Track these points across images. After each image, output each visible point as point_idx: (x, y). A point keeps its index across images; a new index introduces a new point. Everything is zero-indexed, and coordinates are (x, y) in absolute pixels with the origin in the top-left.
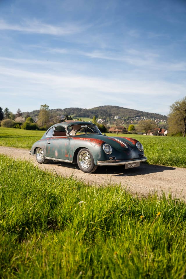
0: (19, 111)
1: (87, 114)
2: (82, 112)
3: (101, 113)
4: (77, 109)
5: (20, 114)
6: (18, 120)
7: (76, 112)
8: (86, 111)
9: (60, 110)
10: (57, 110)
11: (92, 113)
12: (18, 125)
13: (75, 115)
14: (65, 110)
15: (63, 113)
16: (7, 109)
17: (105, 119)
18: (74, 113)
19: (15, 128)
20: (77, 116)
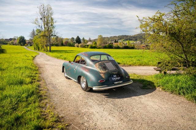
0: (90, 39)
1: (131, 38)
2: (128, 38)
3: (139, 38)
4: (125, 36)
5: (90, 41)
6: (89, 43)
7: (124, 37)
8: (131, 37)
9: (116, 37)
10: (114, 37)
11: (134, 38)
12: (87, 46)
13: (124, 39)
14: (118, 37)
15: (117, 39)
16: (83, 38)
17: (141, 41)
18: (123, 38)
19: (85, 48)
20: (125, 40)
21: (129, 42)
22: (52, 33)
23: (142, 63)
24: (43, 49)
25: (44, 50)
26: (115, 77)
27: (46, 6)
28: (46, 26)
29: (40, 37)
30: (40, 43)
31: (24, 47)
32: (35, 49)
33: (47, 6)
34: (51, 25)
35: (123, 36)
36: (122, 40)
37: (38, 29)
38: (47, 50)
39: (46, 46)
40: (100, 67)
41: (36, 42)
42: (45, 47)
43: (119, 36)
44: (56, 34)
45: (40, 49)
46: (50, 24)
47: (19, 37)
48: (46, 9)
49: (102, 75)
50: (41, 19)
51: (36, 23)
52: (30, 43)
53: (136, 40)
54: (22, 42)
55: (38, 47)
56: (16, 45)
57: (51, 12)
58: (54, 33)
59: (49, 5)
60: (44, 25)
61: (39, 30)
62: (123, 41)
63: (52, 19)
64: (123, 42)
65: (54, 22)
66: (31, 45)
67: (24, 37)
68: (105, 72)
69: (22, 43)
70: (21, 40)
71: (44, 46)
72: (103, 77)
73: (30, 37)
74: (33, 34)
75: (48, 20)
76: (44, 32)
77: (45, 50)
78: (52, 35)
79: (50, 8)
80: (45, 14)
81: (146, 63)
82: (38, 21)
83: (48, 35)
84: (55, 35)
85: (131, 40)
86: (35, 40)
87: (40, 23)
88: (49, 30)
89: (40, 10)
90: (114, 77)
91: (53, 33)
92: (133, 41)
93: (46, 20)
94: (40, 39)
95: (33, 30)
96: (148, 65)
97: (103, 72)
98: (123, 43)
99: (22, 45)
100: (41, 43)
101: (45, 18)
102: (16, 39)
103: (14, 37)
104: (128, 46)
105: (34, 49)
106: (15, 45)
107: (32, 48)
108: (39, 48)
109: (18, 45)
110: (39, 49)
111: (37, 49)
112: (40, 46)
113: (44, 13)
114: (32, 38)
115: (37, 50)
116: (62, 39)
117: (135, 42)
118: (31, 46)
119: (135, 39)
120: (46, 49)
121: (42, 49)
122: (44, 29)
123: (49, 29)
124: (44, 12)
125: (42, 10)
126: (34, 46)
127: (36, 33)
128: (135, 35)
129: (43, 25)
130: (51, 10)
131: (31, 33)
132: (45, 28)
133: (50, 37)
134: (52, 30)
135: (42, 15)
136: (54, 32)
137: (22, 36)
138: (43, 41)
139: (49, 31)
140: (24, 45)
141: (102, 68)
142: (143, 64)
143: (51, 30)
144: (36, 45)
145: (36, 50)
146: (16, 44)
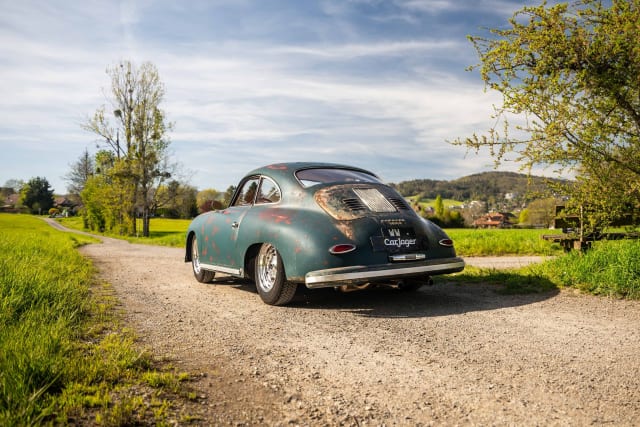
1: (448, 191)
2: (437, 189)
3: (478, 188)
4: (427, 182)
7: (424, 188)
8: (448, 185)
11: (459, 188)
13: (422, 194)
14: (401, 185)
17: (485, 200)
18: (420, 191)
20: (426, 197)
21: (440, 204)
22: (156, 167)
23: (494, 246)
24: (118, 228)
25: (124, 232)
26: (395, 238)
27: (138, 67)
28: (133, 139)
29: (109, 181)
30: (107, 201)
31: (46, 219)
32: (86, 226)
33: (143, 67)
34: (154, 137)
35: (419, 183)
36: (415, 198)
37: (104, 153)
38: (135, 231)
39: (129, 213)
40: (333, 201)
41: (93, 199)
42: (127, 219)
43: (405, 183)
44: (169, 171)
45: (108, 224)
46: (151, 133)
47: (27, 182)
48: (140, 78)
49: (342, 227)
50: (118, 113)
51: (96, 130)
52: (71, 207)
53: (466, 197)
54: (39, 199)
55: (99, 218)
56: (15, 212)
57: (155, 90)
58: (165, 167)
59: (149, 64)
60: (129, 137)
61: (109, 154)
62: (420, 200)
63: (159, 117)
64: (420, 204)
65: (166, 125)
66: (72, 214)
67: (46, 184)
68: (355, 217)
69: (36, 205)
70: (35, 194)
71: (125, 214)
72: (348, 235)
73: (72, 182)
74: (84, 168)
75: (143, 120)
76: (126, 161)
77: (126, 230)
78: (156, 174)
79: (153, 75)
80: (134, 97)
81: (508, 246)
82: (105, 122)
83: (142, 171)
84: (168, 175)
85: (450, 196)
86: (92, 190)
87: (112, 130)
88: (147, 153)
89: (117, 82)
90: (392, 234)
91: (160, 167)
92: (455, 199)
93: (134, 117)
94: (109, 189)
95: (83, 156)
96: (517, 253)
97: (347, 216)
98: (420, 208)
99: (35, 213)
100: (112, 204)
101: (131, 109)
102: (17, 190)
103: (7, 183)
104: (438, 216)
105: (82, 225)
106: (9, 212)
107: (78, 222)
108: (103, 222)
109: (22, 211)
110: (102, 228)
111: (97, 227)
112: (108, 213)
113: (131, 91)
114: (77, 185)
115: (96, 232)
116: (192, 193)
117: (462, 205)
118: (74, 218)
119: (460, 193)
120: (131, 225)
121: (113, 224)
122: (126, 149)
123: (144, 150)
124: (129, 88)
125: (123, 80)
126: (86, 215)
127: (95, 165)
128: (463, 178)
129: (125, 138)
130: (155, 83)
131: (77, 166)
132: (129, 146)
133: (147, 179)
134: (157, 155)
135: (123, 99)
136: (162, 162)
137: (42, 177)
138: (121, 196)
139: (145, 158)
140: (44, 211)
141: (342, 206)
142: (500, 249)
143: (152, 155)
144: (94, 212)
145: (93, 229)
146: (12, 210)
